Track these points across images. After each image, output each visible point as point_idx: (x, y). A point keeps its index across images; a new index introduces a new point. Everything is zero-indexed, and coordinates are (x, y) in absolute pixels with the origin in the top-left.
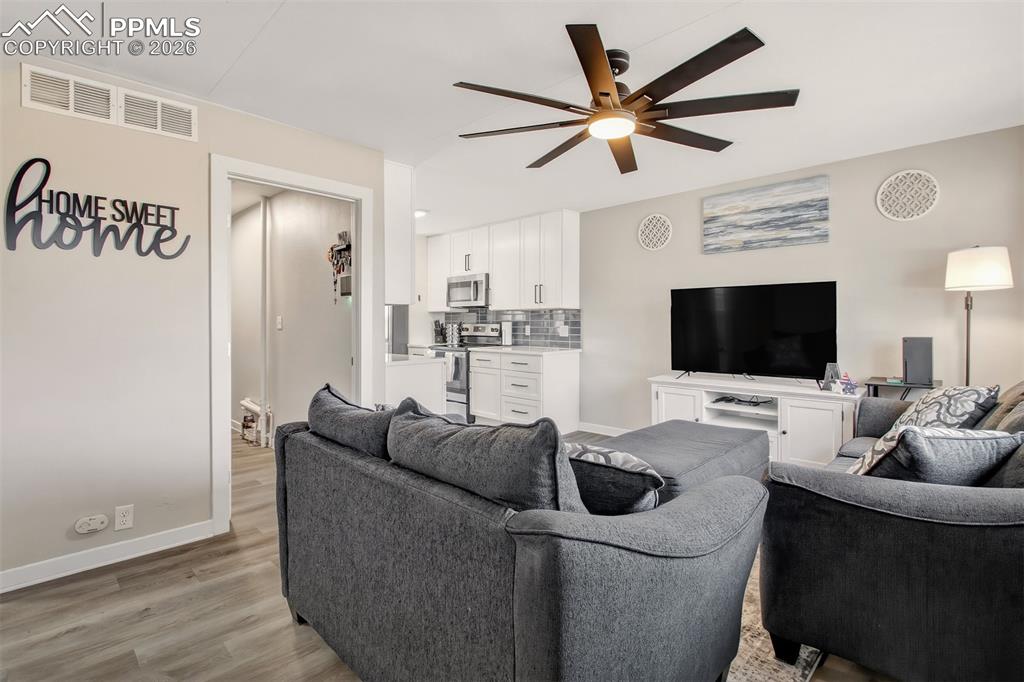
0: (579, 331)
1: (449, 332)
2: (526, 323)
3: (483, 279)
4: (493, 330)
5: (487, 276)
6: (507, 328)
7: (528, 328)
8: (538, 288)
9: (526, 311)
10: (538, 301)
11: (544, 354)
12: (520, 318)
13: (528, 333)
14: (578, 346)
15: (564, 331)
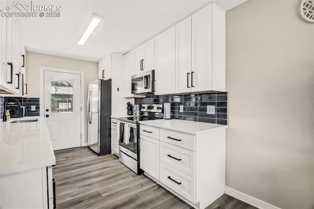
0: (225, 110)
1: (134, 109)
2: (180, 104)
3: (151, 74)
4: (158, 108)
5: (153, 72)
6: (167, 106)
7: (182, 107)
8: (190, 76)
9: (180, 95)
10: (190, 85)
11: (198, 133)
12: (177, 100)
13: (182, 110)
14: (225, 123)
15: (211, 110)
